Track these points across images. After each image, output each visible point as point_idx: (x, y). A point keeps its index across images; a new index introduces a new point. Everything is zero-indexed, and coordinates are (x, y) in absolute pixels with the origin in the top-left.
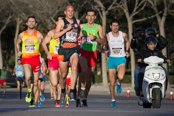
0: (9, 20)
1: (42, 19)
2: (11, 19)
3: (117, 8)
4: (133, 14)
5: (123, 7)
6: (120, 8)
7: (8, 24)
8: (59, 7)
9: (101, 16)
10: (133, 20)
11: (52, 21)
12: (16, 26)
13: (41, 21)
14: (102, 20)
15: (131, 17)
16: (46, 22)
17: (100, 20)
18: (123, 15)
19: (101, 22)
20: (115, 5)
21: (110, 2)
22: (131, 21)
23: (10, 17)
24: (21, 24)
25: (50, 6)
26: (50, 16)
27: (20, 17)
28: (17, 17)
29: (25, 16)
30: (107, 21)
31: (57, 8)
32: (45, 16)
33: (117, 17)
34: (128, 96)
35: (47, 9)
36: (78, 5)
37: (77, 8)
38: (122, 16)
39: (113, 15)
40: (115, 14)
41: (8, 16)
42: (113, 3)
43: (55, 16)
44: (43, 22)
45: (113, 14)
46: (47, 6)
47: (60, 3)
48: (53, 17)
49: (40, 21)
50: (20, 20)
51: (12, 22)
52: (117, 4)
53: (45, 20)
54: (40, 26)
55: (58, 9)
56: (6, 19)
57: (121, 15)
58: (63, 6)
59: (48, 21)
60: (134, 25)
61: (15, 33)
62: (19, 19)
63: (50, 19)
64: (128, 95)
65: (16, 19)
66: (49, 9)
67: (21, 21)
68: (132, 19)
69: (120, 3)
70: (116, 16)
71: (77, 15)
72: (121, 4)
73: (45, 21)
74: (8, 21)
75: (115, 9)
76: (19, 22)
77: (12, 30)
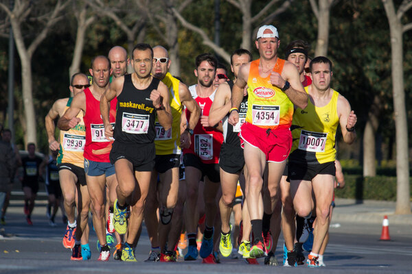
0: (57, 16)
1: (150, 16)
2: (62, 13)
4: (406, 5)
7: (54, 27)
9: (315, 10)
10: (403, 23)
11: (176, 20)
12: (76, 32)
13: (147, 19)
14: (317, 22)
15: (400, 15)
16: (161, 25)
17: (314, 20)
18: (378, 7)
19: (315, 25)
22: (399, 25)
23: (59, 8)
24: (90, 27)
26: (170, 7)
27: (88, 7)
28: (79, 10)
29: (102, 4)
30: (331, 23)
32: (159, 8)
33: (361, 12)
34: (385, 237)
38: (375, 10)
39: (348, 6)
40: (355, 5)
41: (53, 5)
43: (186, 8)
44: (152, 21)
45: (349, 3)
48: (181, 8)
49: (143, 21)
50: (87, 17)
51: (65, 21)
53: (158, 16)
54: (142, 33)
56: (49, 11)
57: (371, 9)
59: (166, 21)
60: (407, 38)
61: (72, 51)
62: (83, 12)
63: (173, 14)
64: (385, 232)
65: (76, 14)
67: (91, 20)
68: (402, 18)
70: (358, 9)
71: (249, 5)
73: (158, 21)
74: (52, 19)
76: (84, 23)
77: (64, 43)
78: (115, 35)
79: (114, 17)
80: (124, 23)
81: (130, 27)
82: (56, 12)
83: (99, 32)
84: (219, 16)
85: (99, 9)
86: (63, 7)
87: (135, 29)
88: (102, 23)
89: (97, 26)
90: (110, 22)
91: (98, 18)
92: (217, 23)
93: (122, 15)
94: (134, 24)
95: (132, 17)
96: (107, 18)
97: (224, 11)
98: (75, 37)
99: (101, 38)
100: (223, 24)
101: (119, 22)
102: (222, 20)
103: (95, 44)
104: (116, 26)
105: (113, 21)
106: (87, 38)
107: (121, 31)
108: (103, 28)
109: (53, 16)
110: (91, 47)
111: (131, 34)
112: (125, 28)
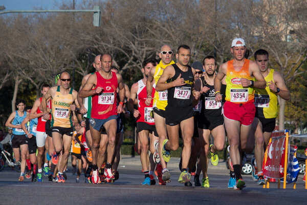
1: (45, 79)
2: (9, 78)
3: (134, 67)
5: (140, 66)
6: (136, 67)
7: (5, 84)
8: (65, 65)
12: (14, 85)
16: (50, 82)
18: (140, 75)
20: (131, 64)
21: (126, 61)
23: (7, 75)
24: (20, 84)
25: (54, 62)
27: (19, 75)
28: (16, 76)
31: (62, 66)
32: (49, 75)
33: (134, 77)
35: (51, 66)
36: (88, 63)
37: (86, 67)
39: (128, 75)
40: (131, 74)
41: (5, 74)
42: (129, 62)
44: (46, 81)
46: (51, 63)
47: (67, 60)
49: (42, 81)
50: (19, 79)
51: (10, 81)
52: (133, 62)
55: (64, 67)
56: (3, 77)
57: (138, 76)
58: (70, 64)
61: (13, 94)
62: (18, 77)
65: (15, 78)
66: (53, 66)
67: (21, 80)
69: (137, 61)
70: (132, 76)
72: (138, 63)
73: (49, 81)
74: (5, 80)
75: (131, 68)
76: (18, 82)
77: (9, 90)
78: (31, 87)
79: (30, 79)
80: (35, 81)
81: (37, 84)
82: (6, 77)
83: (24, 86)
84: (75, 79)
85: (24, 76)
86: (9, 75)
87: (39, 84)
88: (26, 82)
89: (23, 83)
90: (29, 82)
91: (24, 80)
92: (74, 82)
93: (34, 79)
94: (39, 82)
95: (38, 79)
96: (27, 79)
97: (76, 77)
98: (14, 88)
99: (25, 88)
100: (76, 82)
101: (32, 82)
102: (76, 80)
103: (22, 91)
104: (31, 83)
105: (30, 81)
106: (19, 88)
107: (33, 85)
108: (26, 84)
109: (5, 79)
110: (21, 92)
111: (37, 87)
112: (35, 84)
